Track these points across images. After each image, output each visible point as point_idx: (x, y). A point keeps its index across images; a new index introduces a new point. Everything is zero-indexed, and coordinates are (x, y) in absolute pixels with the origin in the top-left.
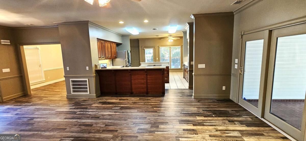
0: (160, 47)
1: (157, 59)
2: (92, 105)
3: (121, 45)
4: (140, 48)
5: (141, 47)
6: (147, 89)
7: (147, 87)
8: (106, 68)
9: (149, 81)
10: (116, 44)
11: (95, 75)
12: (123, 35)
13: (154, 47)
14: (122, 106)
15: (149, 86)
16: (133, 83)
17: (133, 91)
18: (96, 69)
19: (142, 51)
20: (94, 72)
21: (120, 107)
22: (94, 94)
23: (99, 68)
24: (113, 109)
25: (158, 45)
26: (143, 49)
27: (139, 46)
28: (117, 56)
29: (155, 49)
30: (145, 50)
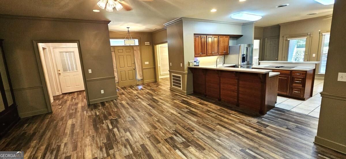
0: (323, 34)
1: (314, 55)
2: (174, 100)
3: (242, 37)
4: (281, 38)
5: (283, 37)
6: (238, 100)
7: (238, 97)
8: (199, 66)
9: (240, 89)
10: (229, 37)
11: (187, 72)
12: (243, 24)
13: (309, 34)
14: (194, 110)
15: (240, 96)
16: (221, 88)
17: (221, 97)
18: (189, 67)
19: (284, 43)
20: (186, 69)
21: (188, 110)
22: (185, 91)
23: (191, 66)
24: (183, 109)
25: (319, 31)
26: (286, 40)
27: (279, 36)
28: (228, 52)
29: (311, 37)
30: (290, 41)
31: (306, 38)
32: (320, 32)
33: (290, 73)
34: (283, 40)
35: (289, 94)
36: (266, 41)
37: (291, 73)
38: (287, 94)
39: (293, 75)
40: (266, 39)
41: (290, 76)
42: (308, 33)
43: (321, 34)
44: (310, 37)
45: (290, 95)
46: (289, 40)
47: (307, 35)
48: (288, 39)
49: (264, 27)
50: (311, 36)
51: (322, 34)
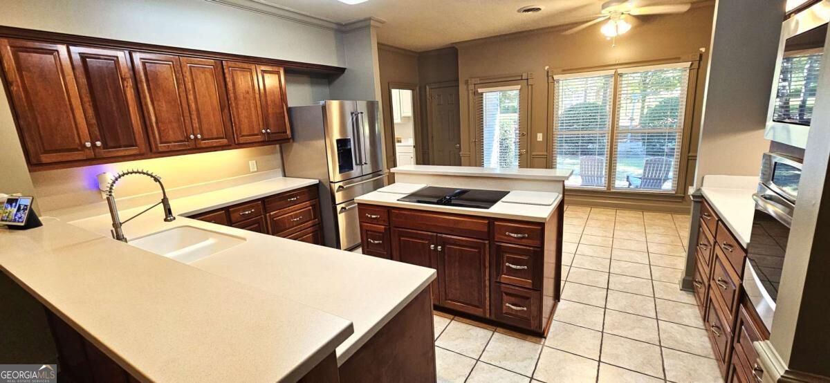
0: (556, 77)
1: (540, 137)
3: (341, 76)
4: (462, 87)
5: (467, 82)
13: (524, 76)
19: (471, 101)
25: (547, 68)
26: (475, 93)
27: (457, 80)
28: (289, 132)
29: (530, 87)
30: (484, 94)
31: (519, 87)
32: (548, 72)
33: (486, 230)
34: (468, 91)
35: (490, 315)
36: (428, 93)
37: (489, 231)
38: (485, 312)
39: (497, 237)
40: (428, 87)
41: (487, 242)
42: (524, 74)
43: (550, 78)
44: (528, 85)
45: (493, 318)
46: (482, 94)
47: (520, 78)
48: (480, 91)
49: (420, 53)
50: (530, 82)
51: (553, 78)
